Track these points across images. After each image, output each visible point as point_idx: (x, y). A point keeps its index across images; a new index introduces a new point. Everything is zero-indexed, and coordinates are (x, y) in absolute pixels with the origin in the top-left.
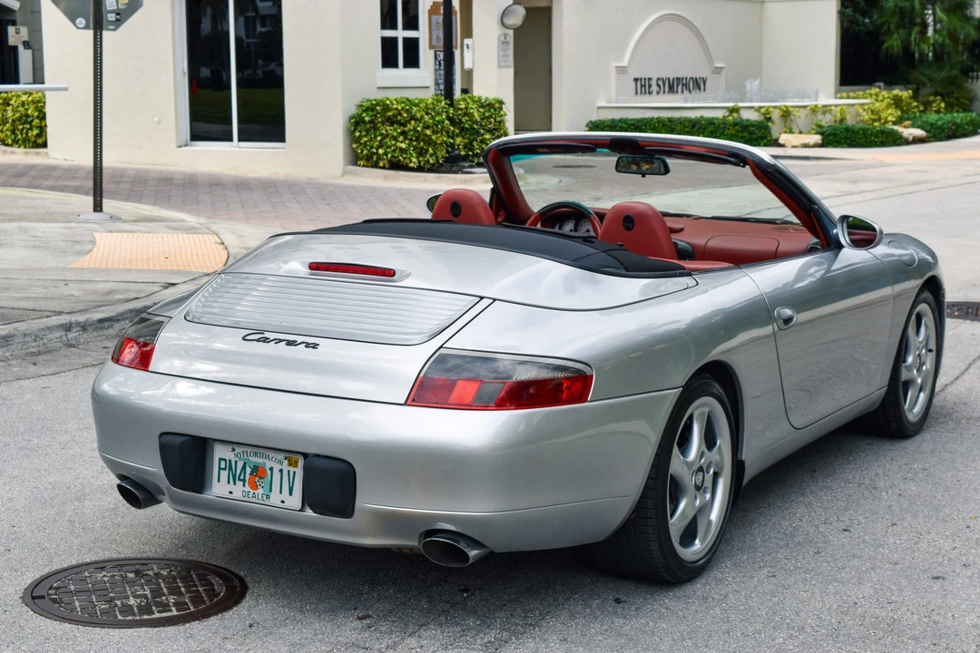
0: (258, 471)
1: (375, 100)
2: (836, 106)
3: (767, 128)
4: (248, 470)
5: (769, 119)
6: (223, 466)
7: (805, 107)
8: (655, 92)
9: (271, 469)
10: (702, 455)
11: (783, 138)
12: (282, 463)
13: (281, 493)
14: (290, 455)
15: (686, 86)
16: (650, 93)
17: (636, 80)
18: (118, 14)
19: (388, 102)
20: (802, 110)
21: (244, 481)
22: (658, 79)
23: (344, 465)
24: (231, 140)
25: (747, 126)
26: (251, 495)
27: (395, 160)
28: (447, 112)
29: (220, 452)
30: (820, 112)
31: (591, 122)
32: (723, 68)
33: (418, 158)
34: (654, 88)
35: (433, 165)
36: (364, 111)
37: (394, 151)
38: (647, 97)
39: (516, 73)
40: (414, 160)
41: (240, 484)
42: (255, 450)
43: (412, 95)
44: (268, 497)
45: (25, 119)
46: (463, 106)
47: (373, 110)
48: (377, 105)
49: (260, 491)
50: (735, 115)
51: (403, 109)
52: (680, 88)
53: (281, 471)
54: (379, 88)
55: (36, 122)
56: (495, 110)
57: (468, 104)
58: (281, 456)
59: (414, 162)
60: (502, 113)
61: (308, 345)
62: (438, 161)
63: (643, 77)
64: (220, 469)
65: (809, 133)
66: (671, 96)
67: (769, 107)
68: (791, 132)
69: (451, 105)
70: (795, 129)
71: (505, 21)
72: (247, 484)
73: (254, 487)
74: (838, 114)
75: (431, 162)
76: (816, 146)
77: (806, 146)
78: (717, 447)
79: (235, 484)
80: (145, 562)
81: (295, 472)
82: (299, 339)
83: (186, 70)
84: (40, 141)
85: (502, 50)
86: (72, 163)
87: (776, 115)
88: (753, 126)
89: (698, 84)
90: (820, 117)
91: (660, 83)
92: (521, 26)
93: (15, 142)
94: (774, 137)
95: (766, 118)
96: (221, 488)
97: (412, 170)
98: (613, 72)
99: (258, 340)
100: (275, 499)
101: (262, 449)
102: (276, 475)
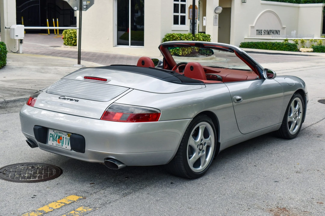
0: (60, 138)
1: (170, 34)
2: (319, 40)
3: (296, 46)
5: (297, 43)
6: (51, 136)
7: (309, 40)
8: (263, 34)
9: (63, 137)
10: (202, 140)
11: (301, 49)
12: (66, 136)
13: (66, 145)
14: (68, 133)
15: (273, 33)
16: (261, 34)
17: (257, 30)
18: (87, 6)
19: (174, 35)
20: (307, 41)
21: (56, 141)
22: (264, 30)
23: (82, 137)
24: (128, 45)
25: (290, 45)
26: (58, 145)
27: (175, 53)
28: (192, 38)
29: (51, 132)
30: (313, 41)
31: (242, 43)
32: (285, 27)
33: (182, 52)
34: (263, 33)
35: (187, 54)
36: (167, 37)
37: (175, 50)
38: (260, 36)
39: (219, 27)
40: (181, 53)
41: (55, 141)
42: (59, 131)
43: (182, 33)
44: (62, 146)
45: (71, 37)
46: (198, 37)
47: (169, 37)
48: (171, 35)
49: (60, 144)
50: (286, 42)
51: (178, 37)
52: (271, 33)
53: (66, 138)
54: (172, 30)
55: (74, 38)
56: (208, 38)
57: (199, 36)
58: (66, 134)
59: (181, 54)
60: (210, 39)
61: (76, 101)
62: (188, 53)
63: (259, 29)
64: (50, 137)
65: (310, 48)
66: (268, 36)
67: (297, 39)
68: (304, 47)
69: (194, 36)
70: (305, 47)
71: (216, 11)
72: (57, 141)
73: (59, 143)
74: (319, 42)
75: (186, 53)
76: (311, 52)
77: (308, 52)
78: (209, 138)
80: (36, 164)
82: (74, 99)
83: (116, 24)
84: (75, 44)
85: (215, 20)
86: (84, 51)
87: (299, 42)
88: (291, 45)
89: (277, 32)
90: (313, 43)
91: (265, 31)
92: (221, 13)
93: (68, 44)
94: (298, 49)
95: (296, 43)
96: (51, 142)
97: (180, 56)
98: (250, 28)
99: (63, 99)
100: (64, 146)
101: (61, 131)
102: (65, 139)
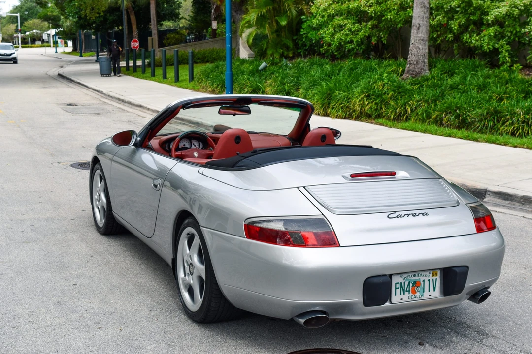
0: (416, 284)
4: (411, 285)
6: (397, 287)
9: (424, 281)
12: (429, 276)
13: (429, 291)
14: (433, 271)
26: (413, 297)
29: (395, 280)
41: (407, 293)
42: (414, 273)
44: (422, 296)
49: (418, 294)
53: (429, 280)
58: (427, 273)
61: (423, 214)
64: (396, 288)
72: (410, 292)
73: (414, 292)
79: (404, 294)
81: (436, 279)
82: (417, 212)
96: (398, 298)
100: (426, 295)
101: (416, 272)
102: (427, 283)
